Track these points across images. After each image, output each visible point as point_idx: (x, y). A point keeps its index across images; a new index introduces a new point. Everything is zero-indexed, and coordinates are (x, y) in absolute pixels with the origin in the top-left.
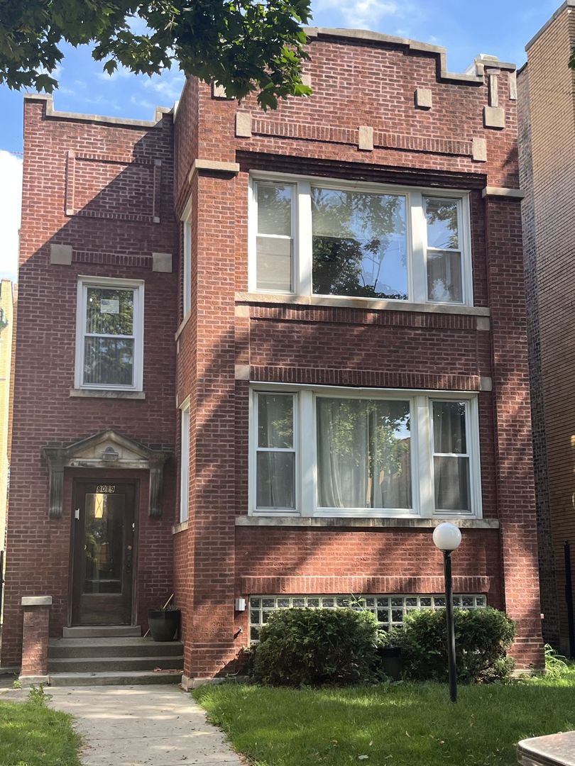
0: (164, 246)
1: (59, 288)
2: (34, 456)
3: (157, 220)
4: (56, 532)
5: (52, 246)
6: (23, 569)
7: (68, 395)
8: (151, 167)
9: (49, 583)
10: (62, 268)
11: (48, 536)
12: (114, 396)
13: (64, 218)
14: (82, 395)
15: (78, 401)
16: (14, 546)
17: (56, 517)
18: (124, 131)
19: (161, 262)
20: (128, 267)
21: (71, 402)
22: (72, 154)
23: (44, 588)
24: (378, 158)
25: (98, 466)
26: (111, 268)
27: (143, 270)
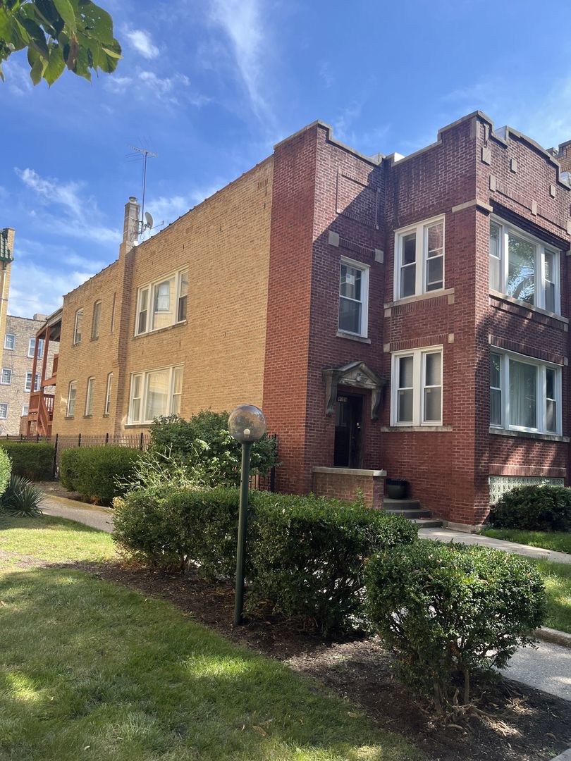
0: (379, 245)
1: (331, 262)
2: (318, 373)
3: (377, 228)
4: (328, 425)
5: (330, 232)
6: (312, 448)
7: (335, 335)
8: (375, 191)
9: (325, 458)
10: (333, 249)
11: (325, 428)
12: (357, 340)
13: (335, 214)
14: (342, 336)
15: (339, 340)
16: (309, 433)
17: (329, 415)
18: (364, 164)
19: (379, 256)
20: (364, 255)
21: (336, 340)
22: (340, 172)
23: (323, 461)
24: (537, 221)
25: (354, 384)
26: (356, 254)
27: (369, 259)
